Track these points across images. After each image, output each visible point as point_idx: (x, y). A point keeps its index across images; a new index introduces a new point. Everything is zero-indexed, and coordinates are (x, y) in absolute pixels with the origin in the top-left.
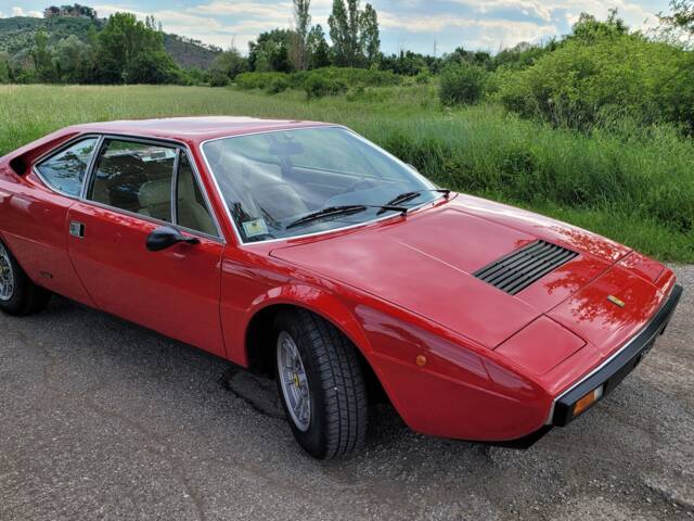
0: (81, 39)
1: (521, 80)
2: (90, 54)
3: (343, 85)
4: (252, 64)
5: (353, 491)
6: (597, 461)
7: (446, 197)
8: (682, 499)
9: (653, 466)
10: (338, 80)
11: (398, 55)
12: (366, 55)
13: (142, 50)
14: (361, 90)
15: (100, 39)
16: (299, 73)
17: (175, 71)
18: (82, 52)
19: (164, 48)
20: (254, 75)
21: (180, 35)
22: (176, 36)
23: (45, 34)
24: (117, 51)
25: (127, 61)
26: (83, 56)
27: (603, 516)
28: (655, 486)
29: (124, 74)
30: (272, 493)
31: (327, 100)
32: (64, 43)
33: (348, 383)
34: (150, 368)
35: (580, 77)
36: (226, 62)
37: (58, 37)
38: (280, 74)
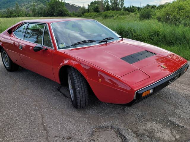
0: (44, 5)
1: (162, 12)
2: (46, 9)
3: (113, 16)
4: (88, 10)
5: (84, 117)
6: (156, 113)
7: (122, 39)
8: (179, 124)
9: (172, 115)
10: (112, 14)
11: (130, 7)
12: (120, 7)
13: (59, 7)
14: (118, 16)
15: (49, 4)
16: (101, 12)
17: (68, 13)
18: (44, 8)
19: (65, 7)
20: (89, 13)
21: (70, 3)
22: (69, 3)
23: (35, 4)
24: (53, 8)
25: (56, 10)
26: (44, 9)
27: (154, 127)
28: (172, 120)
29: (55, 14)
30: (62, 116)
31: (108, 20)
32: (39, 6)
33: (83, 87)
34: (40, 85)
35: (179, 10)
36: (81, 10)
37: (38, 4)
38: (96, 13)
